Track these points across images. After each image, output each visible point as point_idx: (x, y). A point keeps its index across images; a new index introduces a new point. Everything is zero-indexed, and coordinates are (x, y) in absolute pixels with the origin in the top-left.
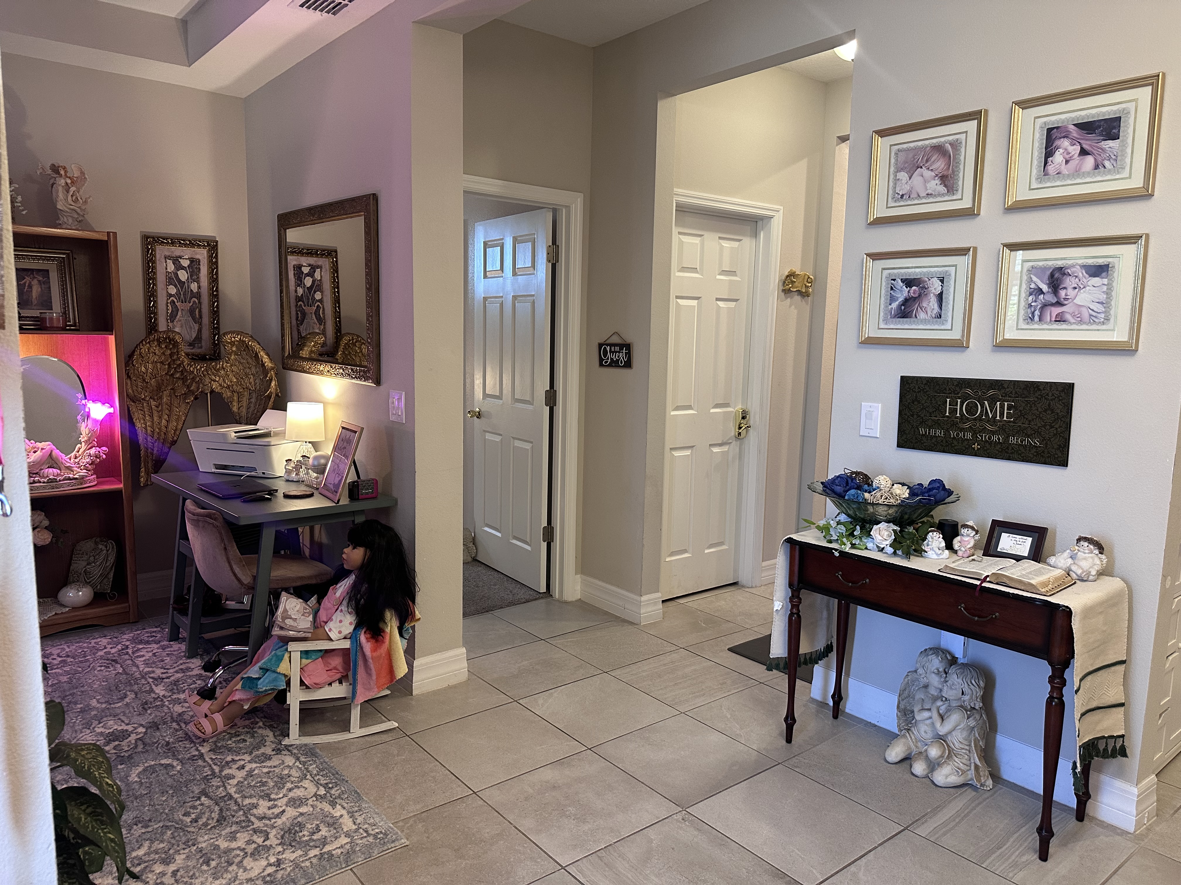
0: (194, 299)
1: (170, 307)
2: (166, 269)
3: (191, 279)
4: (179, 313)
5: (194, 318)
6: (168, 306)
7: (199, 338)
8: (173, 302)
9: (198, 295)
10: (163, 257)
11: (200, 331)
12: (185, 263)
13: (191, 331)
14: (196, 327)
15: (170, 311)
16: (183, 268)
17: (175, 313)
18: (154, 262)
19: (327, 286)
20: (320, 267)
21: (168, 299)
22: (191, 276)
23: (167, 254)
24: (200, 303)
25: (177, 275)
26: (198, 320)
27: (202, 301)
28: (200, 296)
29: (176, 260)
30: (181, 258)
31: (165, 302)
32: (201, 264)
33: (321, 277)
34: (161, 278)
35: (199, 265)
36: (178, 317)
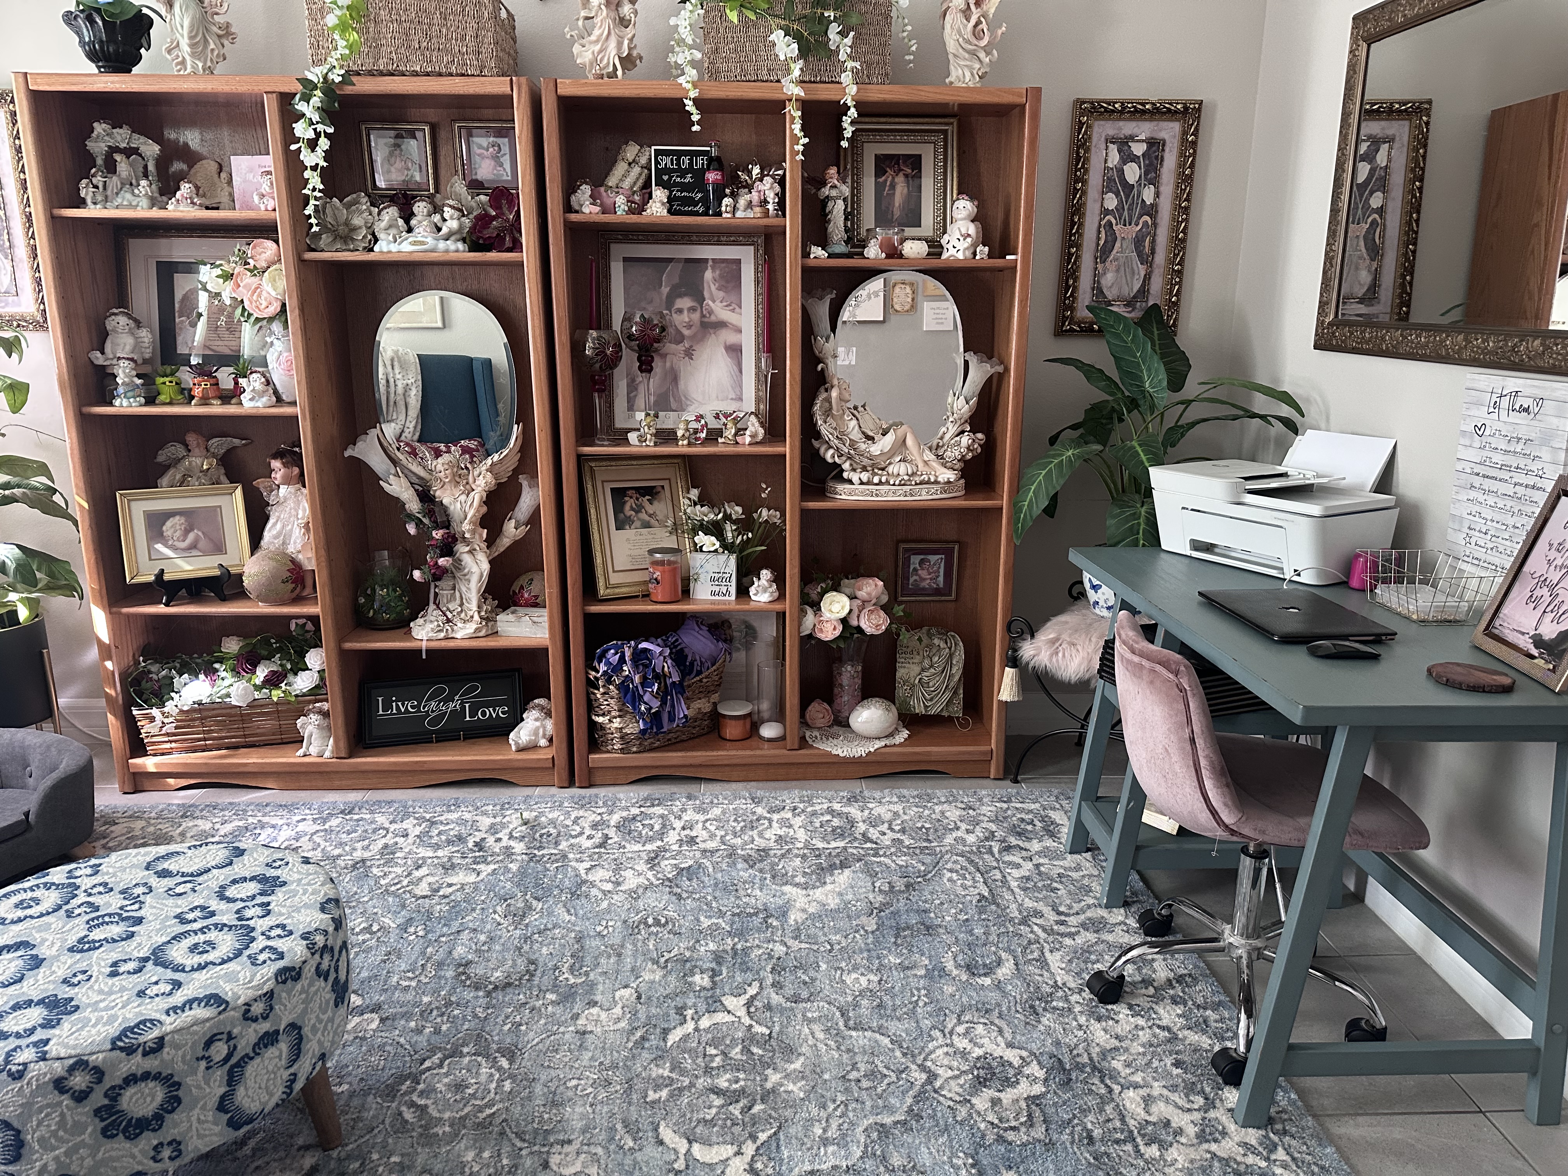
0: (1146, 218)
1: (1103, 235)
2: (1106, 161)
3: (1146, 179)
4: (1118, 245)
5: (1140, 254)
6: (1099, 232)
7: (1144, 291)
8: (1110, 224)
9: (1152, 211)
10: (1103, 139)
11: (1147, 278)
12: (1139, 149)
13: (1132, 278)
14: (1142, 270)
15: (1102, 242)
16: (1134, 159)
17: (1109, 245)
18: (1088, 150)
19: (1398, 179)
20: (1390, 140)
21: (1101, 220)
22: (1146, 174)
23: (1111, 132)
24: (1155, 225)
25: (1121, 172)
26: (1147, 259)
27: (1158, 221)
28: (1157, 212)
29: (1123, 143)
30: (1134, 141)
31: (1096, 225)
32: (1167, 149)
33: (1389, 160)
34: (1095, 179)
35: (1163, 150)
36: (1114, 252)
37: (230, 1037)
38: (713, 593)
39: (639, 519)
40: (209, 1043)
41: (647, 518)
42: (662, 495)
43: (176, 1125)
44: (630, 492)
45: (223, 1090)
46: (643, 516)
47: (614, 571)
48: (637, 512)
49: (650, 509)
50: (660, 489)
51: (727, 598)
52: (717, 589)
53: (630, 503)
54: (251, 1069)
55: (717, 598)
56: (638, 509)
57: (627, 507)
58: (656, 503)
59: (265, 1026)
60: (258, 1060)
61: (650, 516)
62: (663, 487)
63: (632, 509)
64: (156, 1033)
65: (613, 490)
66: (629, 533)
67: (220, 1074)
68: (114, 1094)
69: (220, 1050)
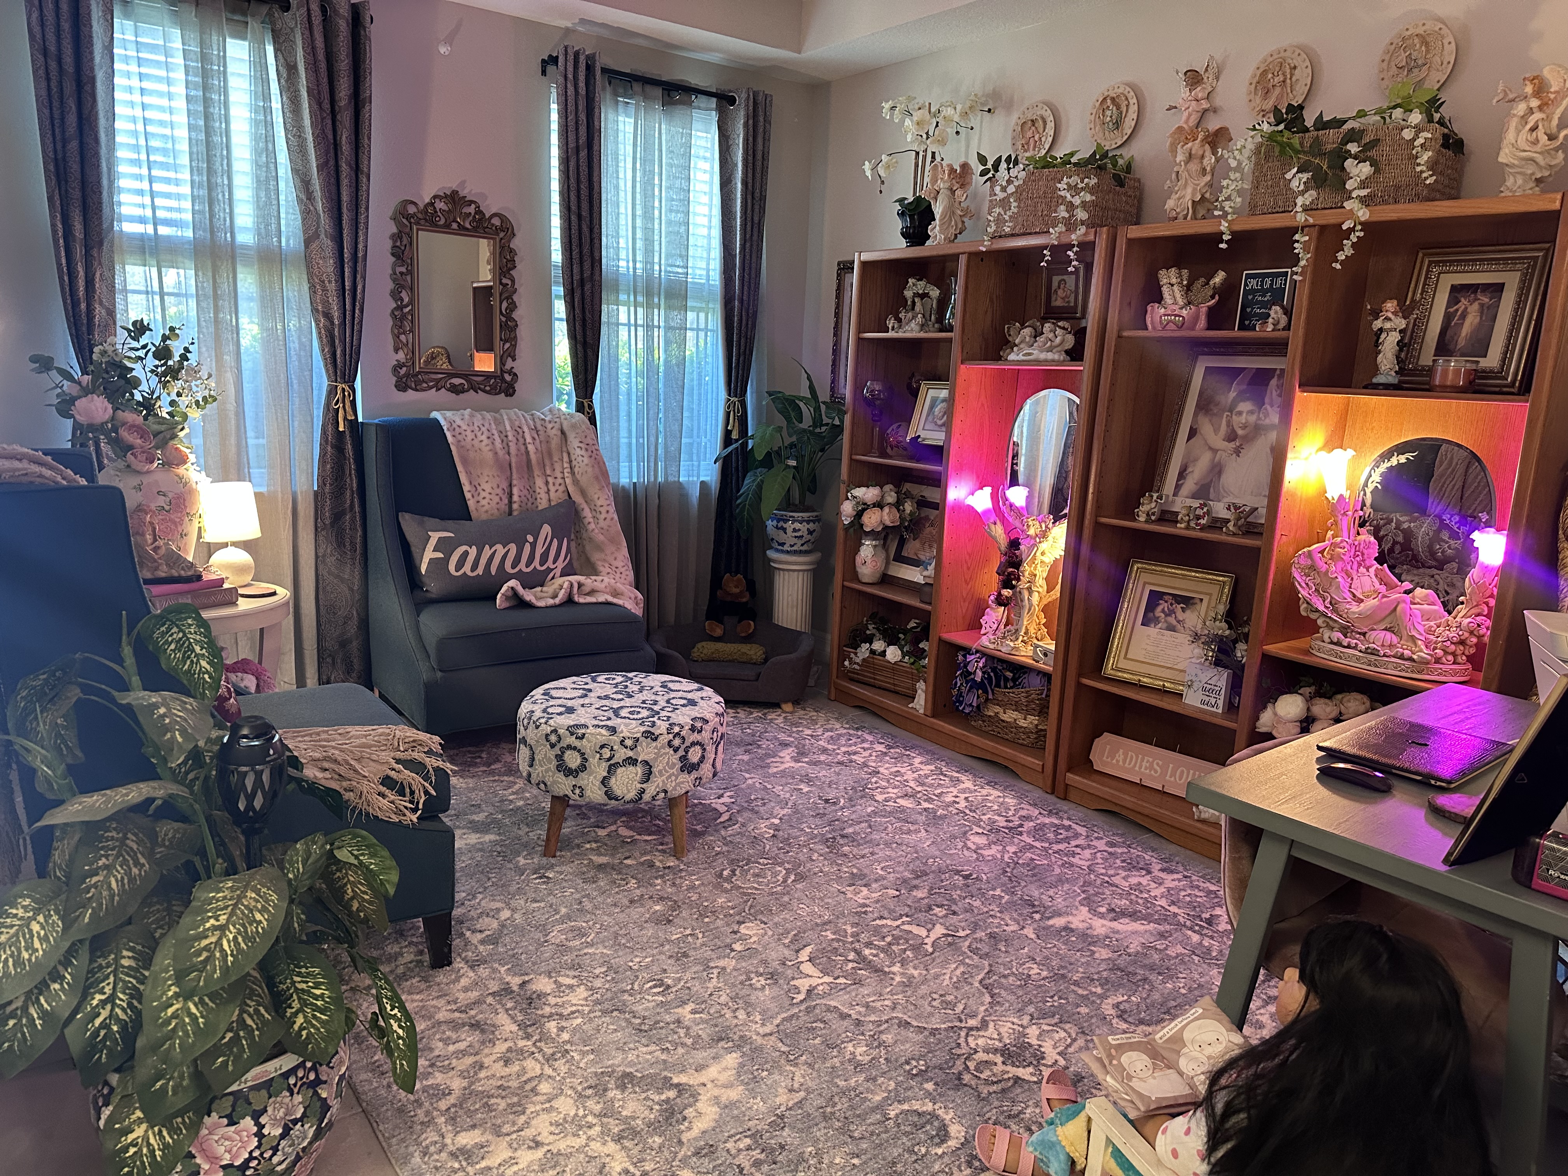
37: (612, 750)
38: (1203, 702)
39: (1166, 621)
40: (602, 747)
41: (1174, 622)
42: (1198, 607)
43: (583, 779)
44: (1166, 597)
45: (605, 774)
46: (1172, 620)
47: (1125, 658)
48: (1166, 615)
49: (1180, 615)
50: (1198, 601)
51: (1214, 709)
52: (1207, 699)
53: (1163, 605)
54: (620, 771)
55: (1205, 707)
56: (1170, 613)
57: (1160, 608)
58: (1188, 612)
59: (630, 754)
60: (624, 768)
61: (1179, 622)
62: (1201, 600)
63: (1163, 611)
64: (583, 731)
65: (1152, 592)
66: (1152, 631)
67: (605, 765)
68: (563, 750)
69: (607, 753)
